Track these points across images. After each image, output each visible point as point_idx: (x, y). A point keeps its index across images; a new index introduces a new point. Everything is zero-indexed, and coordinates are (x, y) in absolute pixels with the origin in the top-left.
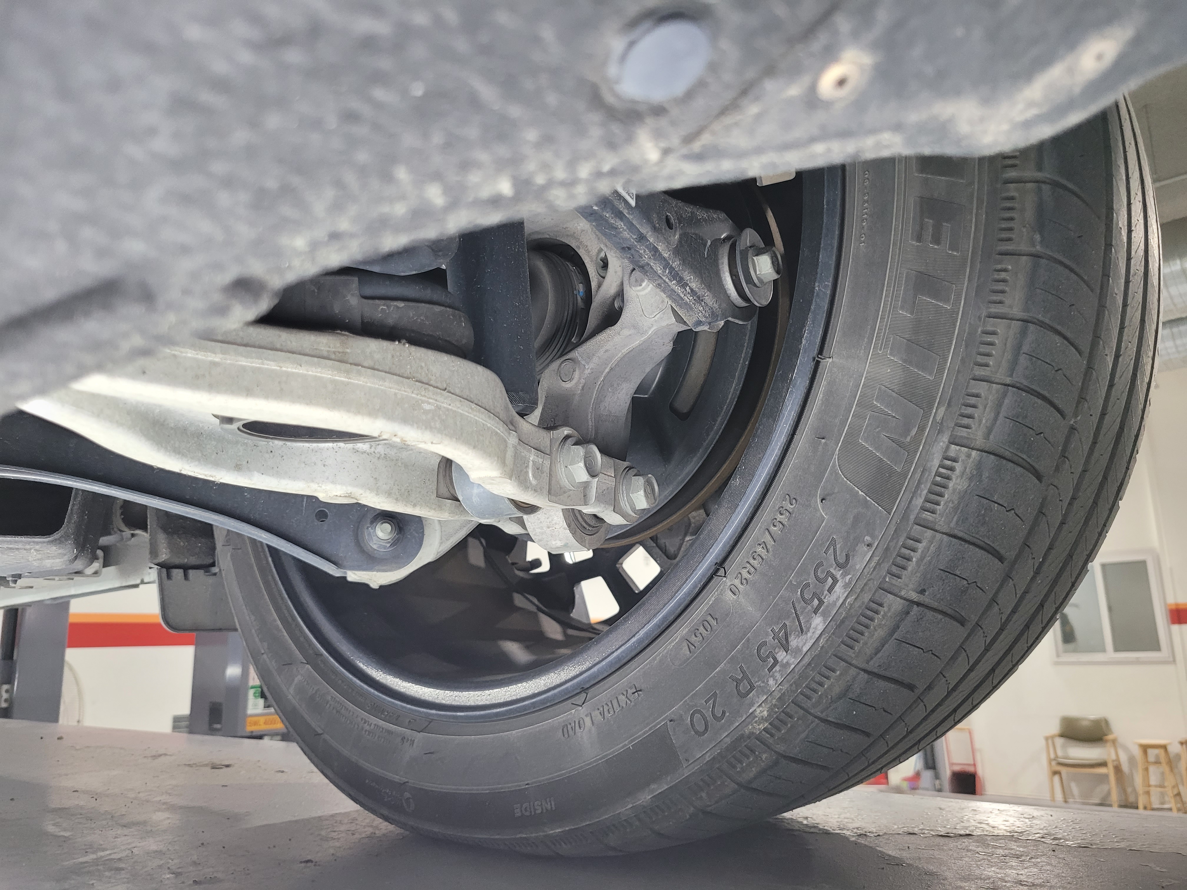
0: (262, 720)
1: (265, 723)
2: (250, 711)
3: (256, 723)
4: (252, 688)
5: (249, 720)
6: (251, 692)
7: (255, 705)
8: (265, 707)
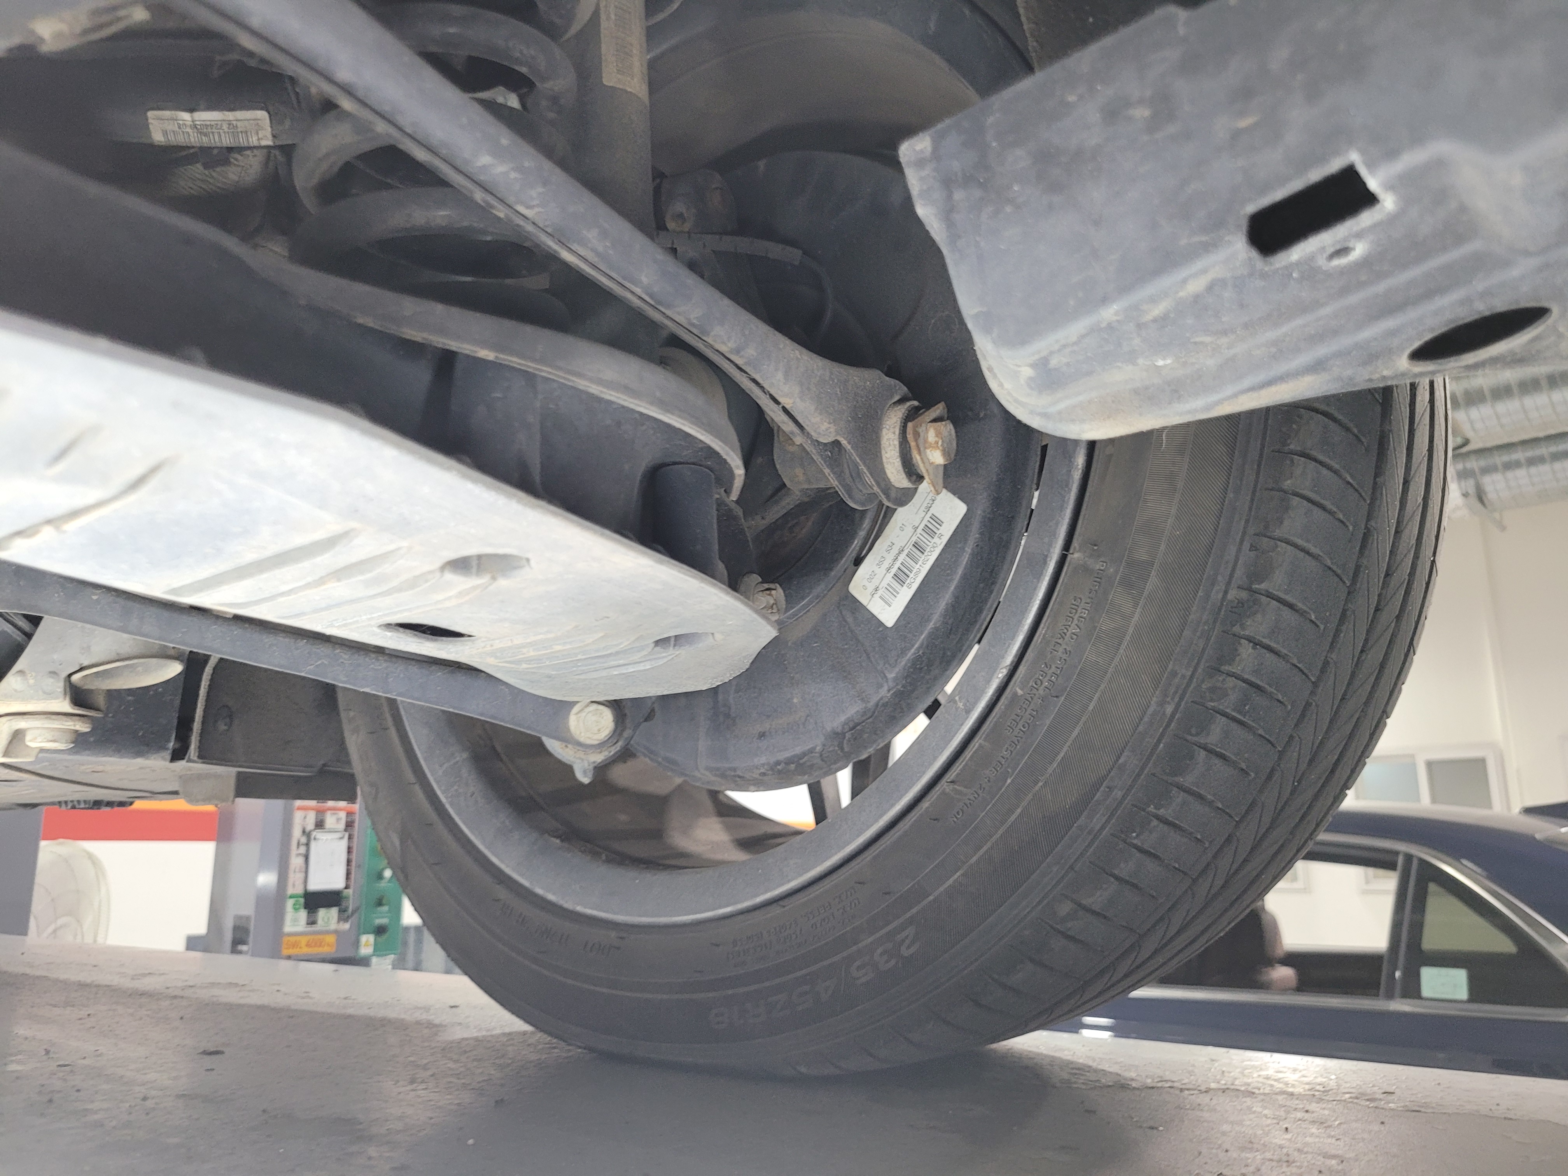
0: (304, 940)
1: (308, 945)
2: (288, 928)
3: (295, 945)
4: (291, 897)
5: (285, 939)
6: (290, 903)
7: (295, 921)
8: (308, 924)
